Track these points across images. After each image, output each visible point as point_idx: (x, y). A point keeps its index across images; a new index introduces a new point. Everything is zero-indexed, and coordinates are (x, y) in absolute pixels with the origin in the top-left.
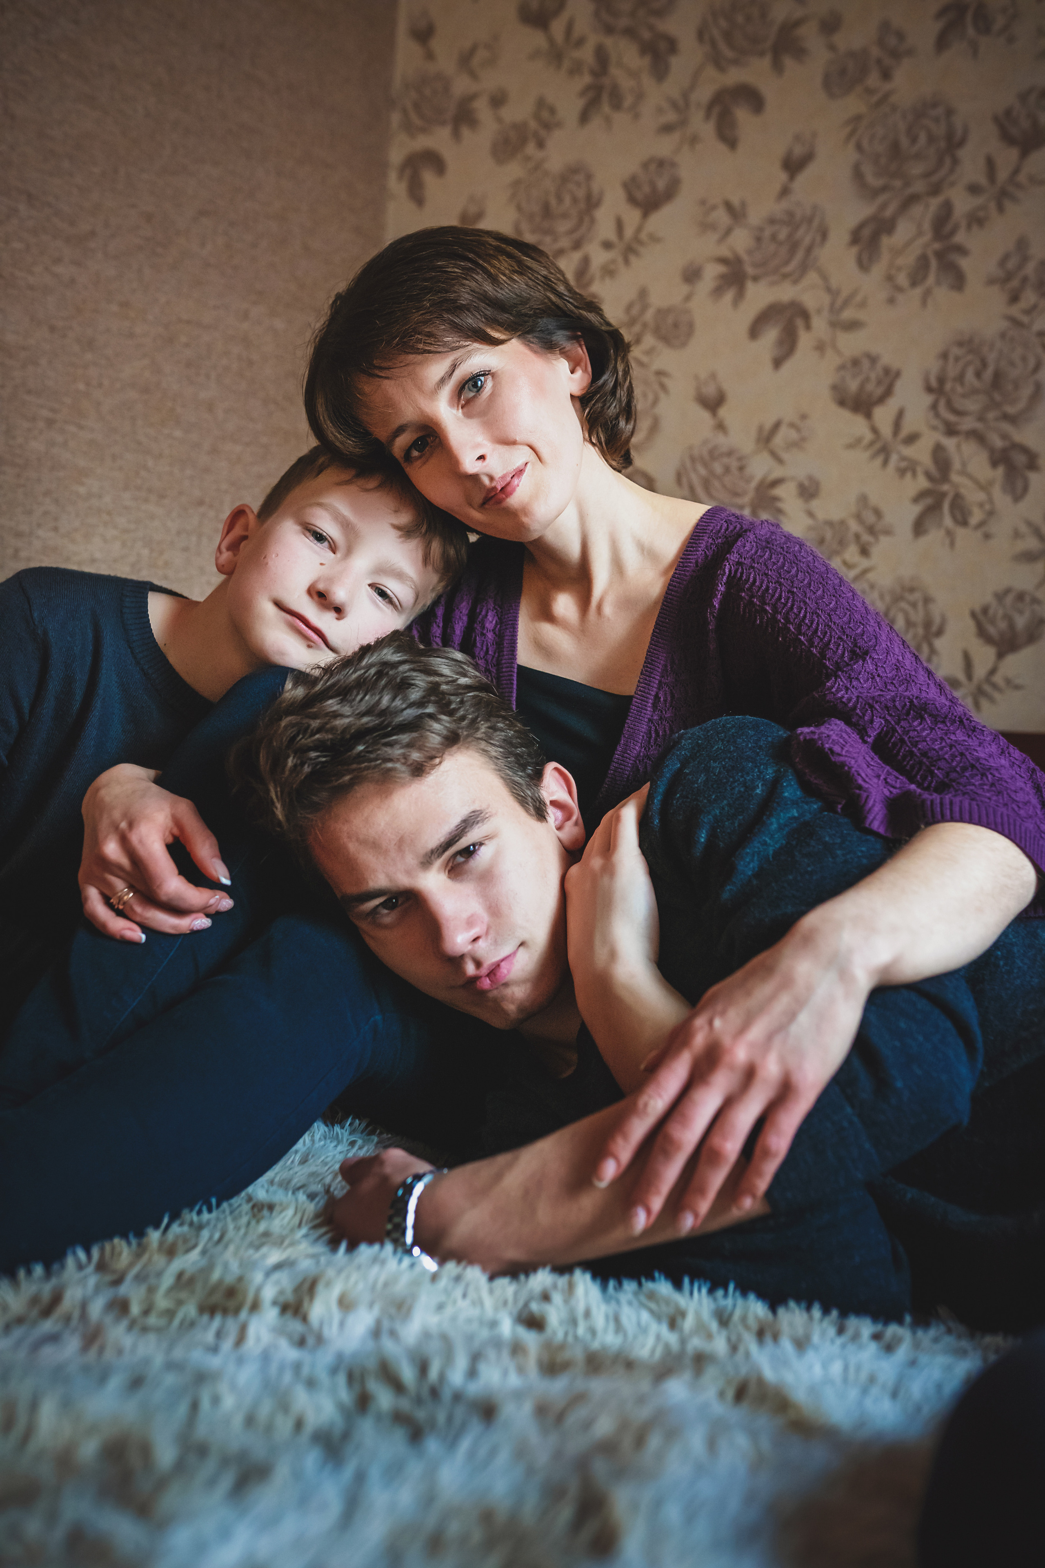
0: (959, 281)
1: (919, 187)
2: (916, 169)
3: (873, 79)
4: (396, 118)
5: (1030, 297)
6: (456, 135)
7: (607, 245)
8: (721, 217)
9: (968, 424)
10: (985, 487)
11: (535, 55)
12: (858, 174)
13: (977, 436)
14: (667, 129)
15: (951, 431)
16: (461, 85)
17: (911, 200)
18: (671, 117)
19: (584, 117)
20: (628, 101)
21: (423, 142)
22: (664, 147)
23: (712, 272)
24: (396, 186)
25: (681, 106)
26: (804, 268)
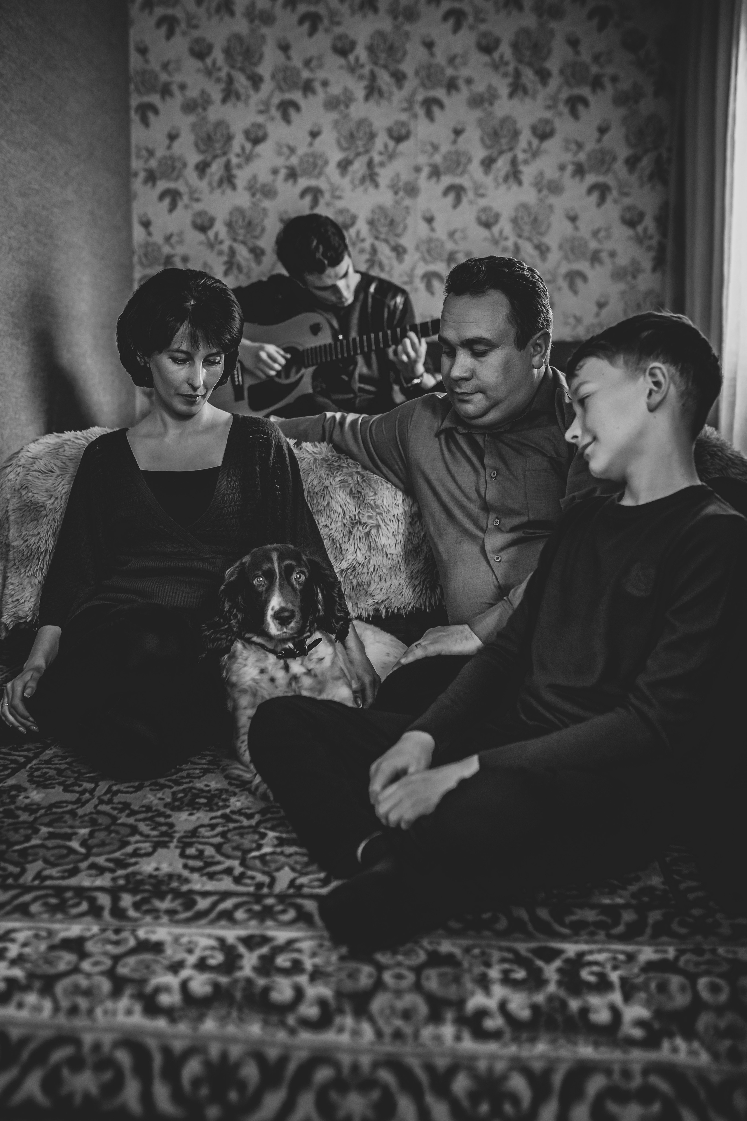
0: (377, 185)
1: (361, 149)
2: (360, 143)
3: (342, 107)
4: (132, 87)
5: (401, 194)
6: (163, 98)
7: (238, 156)
8: (285, 150)
9: (383, 236)
10: (389, 258)
11: (198, 71)
12: (339, 142)
13: (386, 241)
14: (261, 112)
15: (377, 238)
16: (164, 77)
17: (358, 154)
18: (262, 107)
19: (224, 101)
20: (243, 98)
21: (146, 99)
22: (260, 119)
23: (283, 172)
24: (135, 117)
25: (267, 104)
26: (320, 174)
